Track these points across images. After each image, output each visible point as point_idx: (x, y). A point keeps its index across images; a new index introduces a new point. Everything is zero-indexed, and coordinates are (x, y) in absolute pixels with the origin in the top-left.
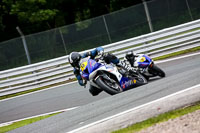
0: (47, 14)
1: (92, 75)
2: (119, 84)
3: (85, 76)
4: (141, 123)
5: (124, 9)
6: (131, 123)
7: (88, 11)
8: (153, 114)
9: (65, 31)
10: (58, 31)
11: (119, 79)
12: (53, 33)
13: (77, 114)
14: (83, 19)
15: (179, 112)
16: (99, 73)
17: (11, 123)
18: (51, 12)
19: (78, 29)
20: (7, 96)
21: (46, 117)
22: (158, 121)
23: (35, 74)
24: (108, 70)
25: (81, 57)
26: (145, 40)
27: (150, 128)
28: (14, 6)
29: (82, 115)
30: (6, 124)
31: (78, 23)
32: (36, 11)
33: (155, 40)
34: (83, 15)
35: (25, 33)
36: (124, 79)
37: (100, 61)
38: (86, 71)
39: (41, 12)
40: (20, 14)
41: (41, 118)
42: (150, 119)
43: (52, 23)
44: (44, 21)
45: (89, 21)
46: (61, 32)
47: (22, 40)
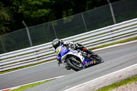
0: (43, 12)
5: (96, 8)
6: (101, 86)
7: (71, 10)
9: (56, 24)
10: (51, 24)
12: (47, 25)
13: (64, 80)
14: (68, 16)
15: (134, 79)
17: (19, 87)
18: (46, 11)
19: (64, 22)
20: (16, 69)
21: (43, 82)
22: (120, 85)
23: (35, 53)
26: (110, 30)
28: (21, 7)
29: (67, 81)
30: (16, 88)
31: (65, 18)
32: (36, 10)
34: (68, 13)
35: (28, 26)
39: (39, 11)
41: (39, 83)
42: (114, 84)
43: (46, 19)
44: (41, 17)
45: (72, 16)
46: (53, 25)
47: (26, 30)
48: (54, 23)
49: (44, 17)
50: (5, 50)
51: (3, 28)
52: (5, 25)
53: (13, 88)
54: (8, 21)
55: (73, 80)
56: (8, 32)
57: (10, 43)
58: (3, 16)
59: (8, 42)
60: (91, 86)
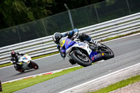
1: (68, 50)
2: (89, 57)
3: (63, 51)
10: (93, 7)
11: (89, 54)
16: (74, 49)
19: (107, 5)
24: (80, 47)
25: (62, 37)
35: (70, 8)
38: (64, 48)
47: (68, 13)
48: (96, 6)
50: (47, 34)
51: (45, 11)
52: (47, 8)
53: (54, 72)
54: (50, 4)
56: (50, 15)
59: (49, 25)
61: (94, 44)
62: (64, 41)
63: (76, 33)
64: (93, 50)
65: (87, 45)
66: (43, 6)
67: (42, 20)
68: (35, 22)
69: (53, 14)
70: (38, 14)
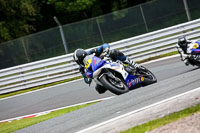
0: (84, 4)
1: (96, 73)
2: (125, 82)
3: (88, 74)
4: (178, 113)
8: (191, 103)
11: (125, 78)
13: (114, 103)
16: (104, 71)
17: (49, 112)
19: (115, 19)
20: (45, 85)
22: (196, 111)
24: (113, 68)
25: (86, 55)
26: (183, 29)
27: (188, 118)
31: (115, 13)
33: (192, 29)
34: (120, 5)
35: (63, 23)
36: (130, 77)
37: (105, 58)
38: (90, 69)
40: (58, 4)
42: (188, 109)
43: (89, 13)
44: (81, 11)
45: (126, 10)
46: (98, 22)
47: (59, 30)
48: (99, 20)
49: (85, 10)
50: (28, 59)
51: (26, 27)
52: (29, 23)
53: (40, 114)
55: (127, 103)
56: (33, 32)
57: (35, 48)
58: (26, 10)
60: (154, 111)
61: (131, 65)
62: (89, 60)
63: (107, 49)
64: (130, 73)
65: (121, 66)
66: (22, 20)
67: (22, 40)
68: (11, 42)
69: (38, 31)
70: (16, 31)
